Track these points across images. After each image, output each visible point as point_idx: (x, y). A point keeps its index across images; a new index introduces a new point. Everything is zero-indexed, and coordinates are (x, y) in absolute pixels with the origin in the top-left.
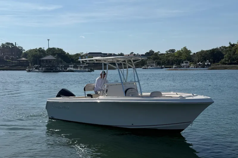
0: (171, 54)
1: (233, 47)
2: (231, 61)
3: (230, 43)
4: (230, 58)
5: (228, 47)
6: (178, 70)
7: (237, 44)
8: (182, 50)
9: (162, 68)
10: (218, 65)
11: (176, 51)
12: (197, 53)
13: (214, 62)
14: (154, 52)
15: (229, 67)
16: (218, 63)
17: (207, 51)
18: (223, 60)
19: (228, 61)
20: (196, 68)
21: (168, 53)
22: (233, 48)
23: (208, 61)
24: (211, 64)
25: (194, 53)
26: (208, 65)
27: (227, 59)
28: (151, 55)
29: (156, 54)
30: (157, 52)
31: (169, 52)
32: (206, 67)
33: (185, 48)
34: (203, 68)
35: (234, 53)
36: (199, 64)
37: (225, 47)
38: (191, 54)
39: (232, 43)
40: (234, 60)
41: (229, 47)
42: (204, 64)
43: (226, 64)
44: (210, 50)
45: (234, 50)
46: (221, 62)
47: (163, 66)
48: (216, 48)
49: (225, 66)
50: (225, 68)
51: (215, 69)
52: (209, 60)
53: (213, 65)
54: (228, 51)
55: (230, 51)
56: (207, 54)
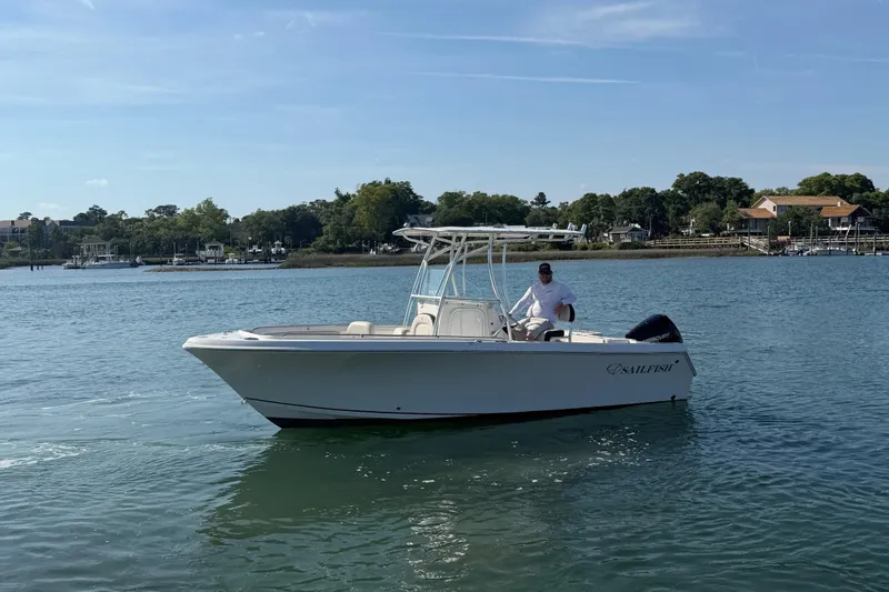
0: (165, 220)
1: (345, 201)
2: (341, 243)
3: (337, 193)
4: (339, 233)
5: (332, 203)
6: (187, 270)
7: (357, 194)
8: (199, 209)
9: (134, 265)
10: (308, 253)
11: (179, 212)
12: (244, 218)
13: (296, 246)
14: (104, 213)
15: (337, 260)
16: (307, 249)
17: (277, 213)
18: (320, 241)
19: (334, 242)
20: (246, 263)
21: (152, 218)
22: (347, 207)
23: (278, 242)
24: (287, 253)
25: (237, 220)
26: (279, 255)
27: (331, 238)
28: (97, 222)
29: (115, 219)
31: (156, 215)
32: (273, 260)
33: (208, 203)
34: (265, 263)
35: (351, 219)
36: (254, 253)
37: (324, 203)
38: (228, 221)
39: (344, 193)
40: (349, 240)
41: (337, 203)
42: (269, 251)
43: (328, 251)
44: (284, 210)
45: (350, 210)
46: (315, 247)
47: (138, 260)
49: (326, 256)
50: (328, 264)
51: (300, 267)
52: (283, 241)
53: (295, 253)
54: (332, 213)
55: (340, 214)
56: (275, 223)
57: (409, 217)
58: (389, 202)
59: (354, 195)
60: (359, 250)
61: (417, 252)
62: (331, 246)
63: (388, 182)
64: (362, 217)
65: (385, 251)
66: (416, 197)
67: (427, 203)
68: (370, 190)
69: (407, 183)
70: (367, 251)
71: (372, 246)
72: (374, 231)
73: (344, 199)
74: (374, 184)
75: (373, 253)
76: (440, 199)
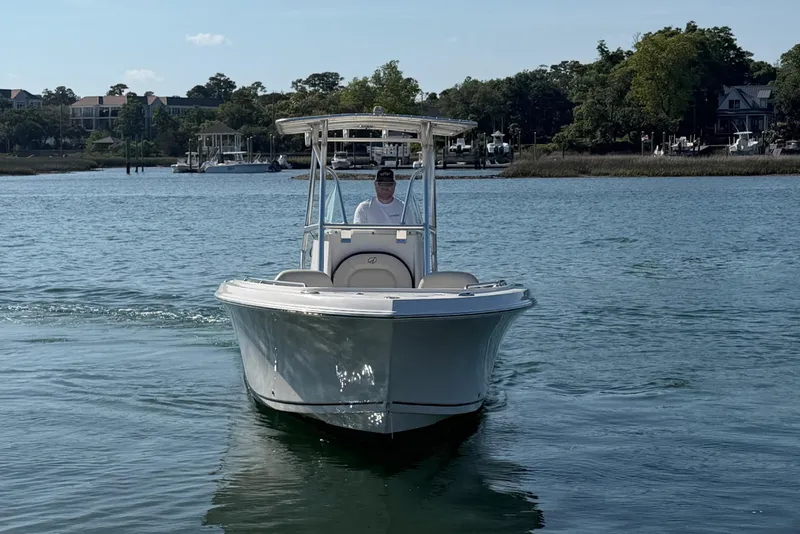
0: (322, 97)
1: (614, 64)
2: (603, 135)
3: (601, 48)
4: (600, 118)
5: (590, 67)
6: (355, 177)
7: (634, 51)
8: (377, 78)
9: (275, 168)
10: (548, 152)
11: (342, 83)
12: (445, 93)
13: (528, 140)
14: (230, 85)
15: (597, 166)
16: (546, 146)
17: (495, 85)
18: (569, 131)
19: (590, 133)
20: (445, 168)
21: (303, 94)
22: (617, 72)
23: (497, 133)
24: (512, 151)
25: (433, 96)
26: (499, 155)
27: (587, 125)
28: (219, 101)
29: (246, 95)
30: (248, 84)
31: (309, 89)
32: (488, 163)
33: (391, 68)
34: (476, 168)
35: (622, 93)
36: (459, 151)
37: (576, 67)
38: (418, 98)
39: (612, 49)
40: (617, 130)
41: (599, 67)
42: (483, 149)
43: (581, 149)
44: (509, 80)
45: (622, 79)
46: (559, 142)
47: (281, 159)
48: (538, 72)
49: (576, 157)
50: (583, 171)
51: (534, 175)
52: (506, 131)
53: (525, 153)
54: (590, 85)
55: (604, 84)
56: (491, 101)
57: (726, 90)
58: (692, 63)
59: (629, 53)
60: (635, 147)
61: (739, 152)
62: (587, 141)
63: (691, 28)
64: (641, 91)
65: (681, 151)
66: (741, 54)
67: (761, 65)
68: (657, 44)
69: (725, 29)
70: (649, 149)
71: (658, 141)
72: (663, 115)
73: (612, 59)
74: (667, 33)
75: (658, 153)
76: (785, 57)
